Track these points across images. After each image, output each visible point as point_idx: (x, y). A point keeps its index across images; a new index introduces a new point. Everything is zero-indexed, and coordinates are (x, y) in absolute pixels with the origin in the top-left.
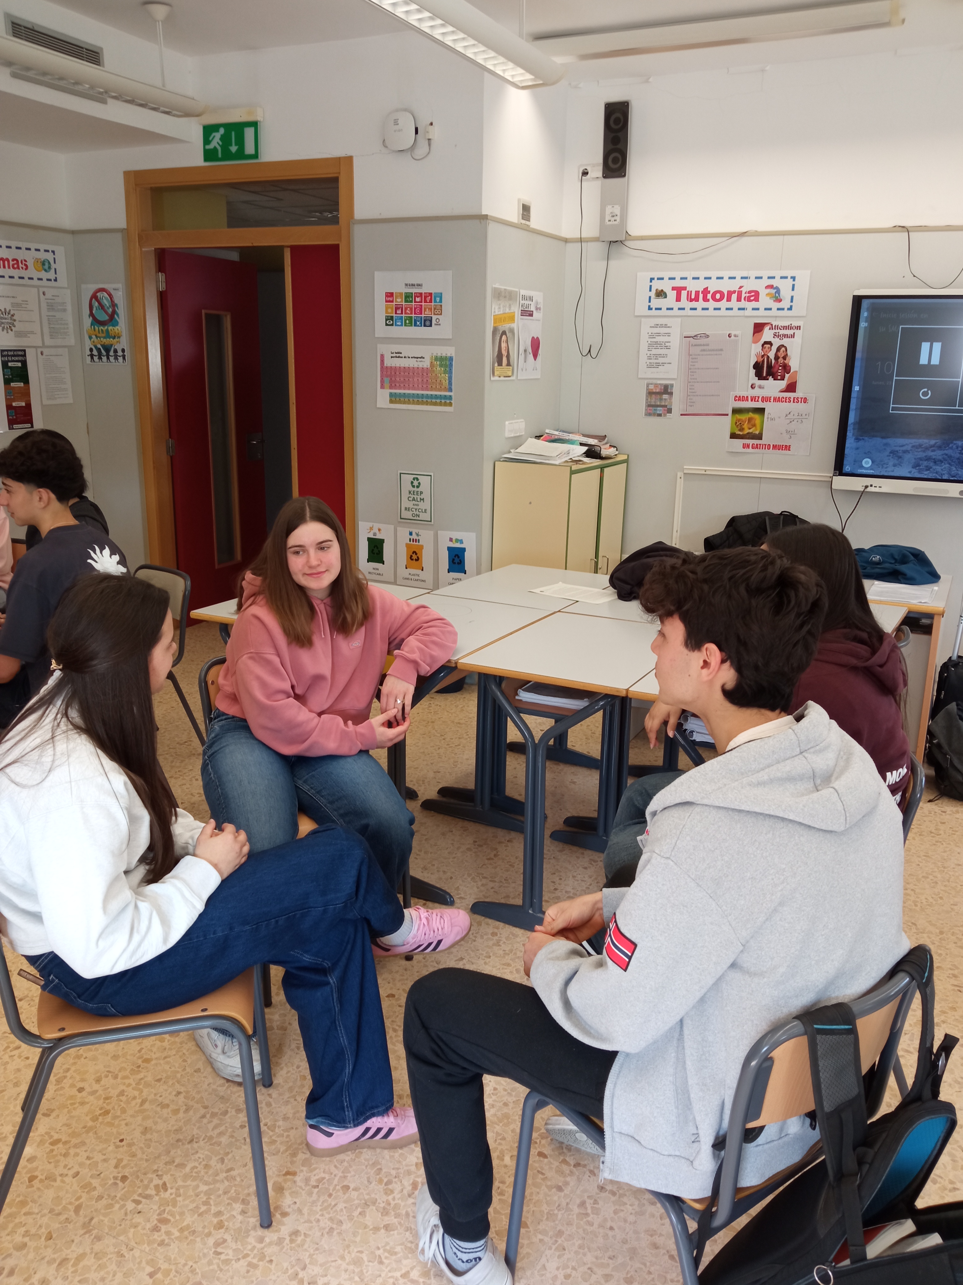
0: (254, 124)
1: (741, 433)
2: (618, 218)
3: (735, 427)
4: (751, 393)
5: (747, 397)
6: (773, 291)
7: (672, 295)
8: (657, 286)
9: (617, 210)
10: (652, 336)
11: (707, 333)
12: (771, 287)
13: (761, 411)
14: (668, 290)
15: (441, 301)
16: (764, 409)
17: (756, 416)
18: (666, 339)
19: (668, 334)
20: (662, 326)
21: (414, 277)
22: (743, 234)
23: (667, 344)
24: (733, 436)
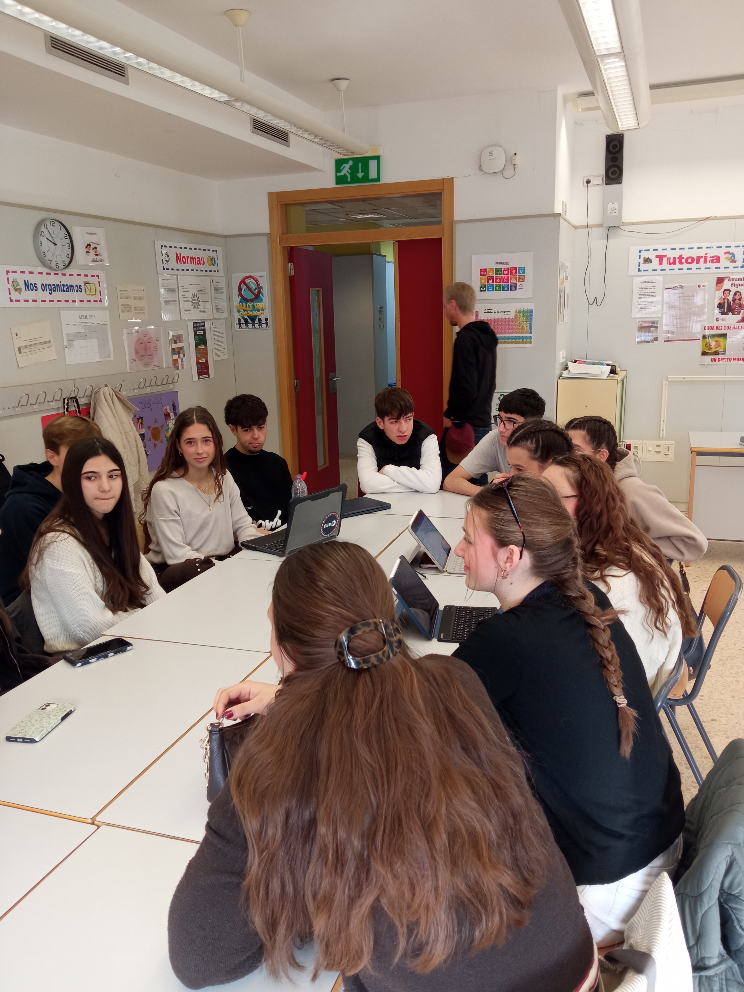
0: (378, 158)
1: (710, 351)
2: (617, 211)
3: (705, 347)
4: (716, 324)
5: (713, 327)
6: (730, 256)
7: (656, 261)
8: (644, 255)
9: (616, 205)
10: (641, 289)
11: (683, 285)
12: (728, 253)
13: (724, 336)
14: (653, 257)
15: (524, 273)
16: (726, 334)
17: (721, 340)
18: (652, 290)
19: (654, 287)
20: (648, 282)
21: (503, 258)
22: (707, 219)
23: (653, 294)
24: (704, 353)
